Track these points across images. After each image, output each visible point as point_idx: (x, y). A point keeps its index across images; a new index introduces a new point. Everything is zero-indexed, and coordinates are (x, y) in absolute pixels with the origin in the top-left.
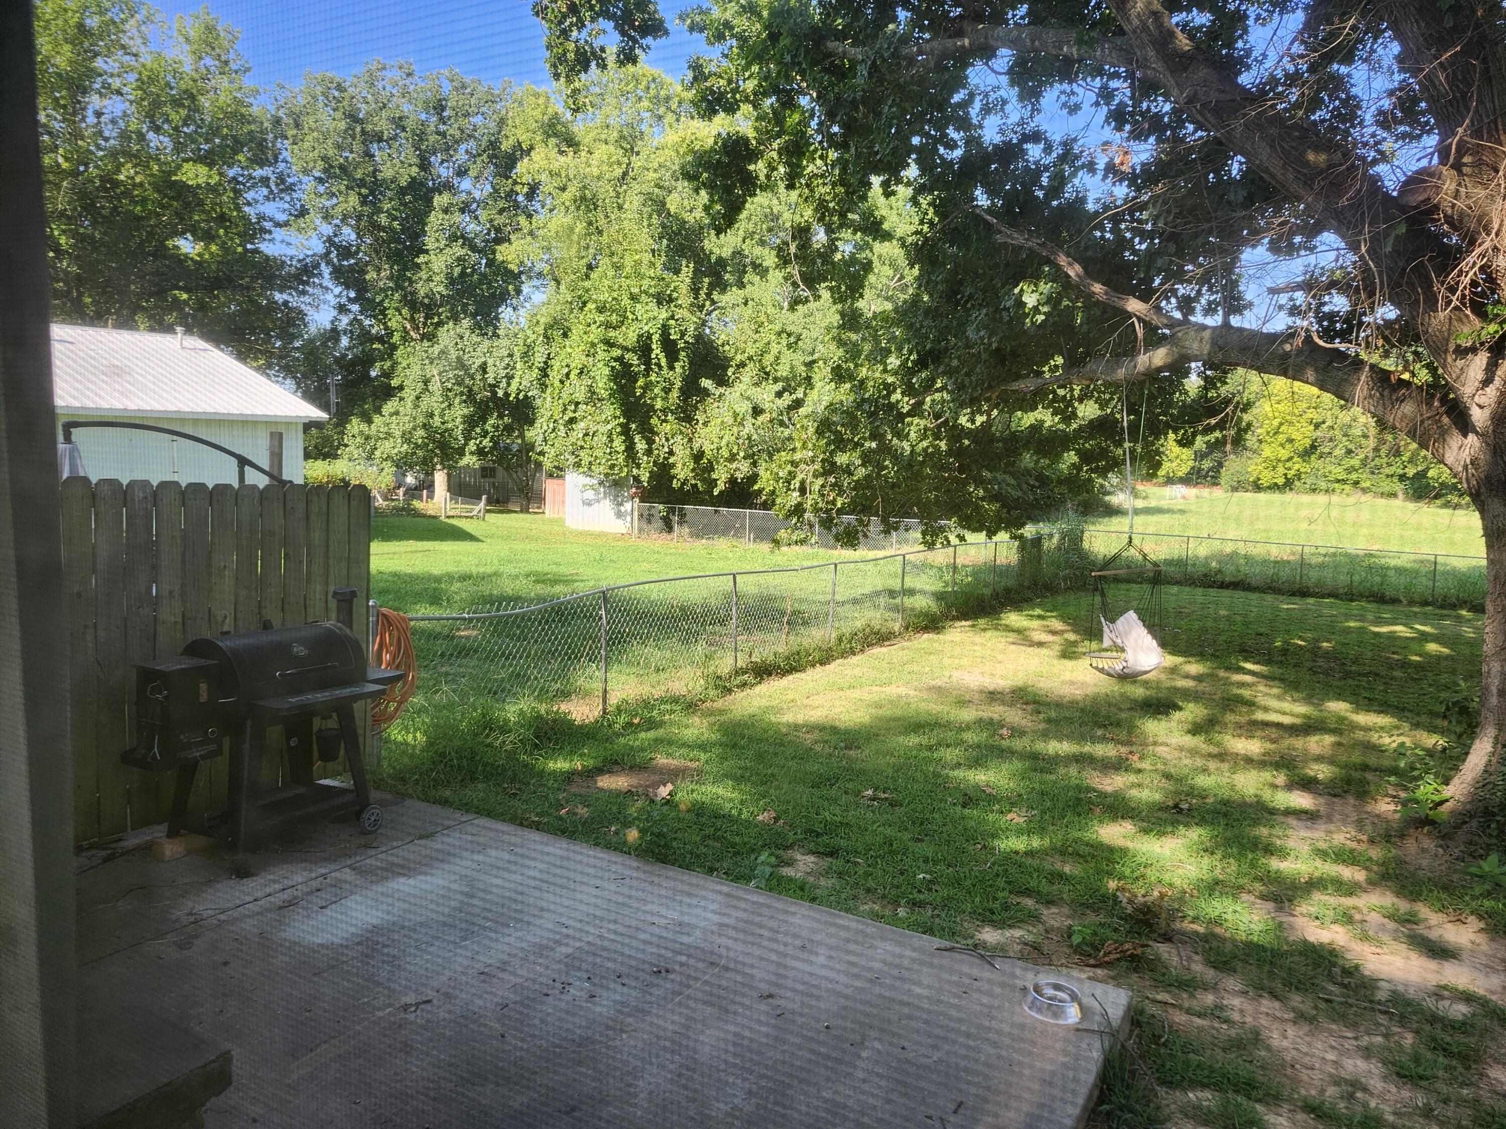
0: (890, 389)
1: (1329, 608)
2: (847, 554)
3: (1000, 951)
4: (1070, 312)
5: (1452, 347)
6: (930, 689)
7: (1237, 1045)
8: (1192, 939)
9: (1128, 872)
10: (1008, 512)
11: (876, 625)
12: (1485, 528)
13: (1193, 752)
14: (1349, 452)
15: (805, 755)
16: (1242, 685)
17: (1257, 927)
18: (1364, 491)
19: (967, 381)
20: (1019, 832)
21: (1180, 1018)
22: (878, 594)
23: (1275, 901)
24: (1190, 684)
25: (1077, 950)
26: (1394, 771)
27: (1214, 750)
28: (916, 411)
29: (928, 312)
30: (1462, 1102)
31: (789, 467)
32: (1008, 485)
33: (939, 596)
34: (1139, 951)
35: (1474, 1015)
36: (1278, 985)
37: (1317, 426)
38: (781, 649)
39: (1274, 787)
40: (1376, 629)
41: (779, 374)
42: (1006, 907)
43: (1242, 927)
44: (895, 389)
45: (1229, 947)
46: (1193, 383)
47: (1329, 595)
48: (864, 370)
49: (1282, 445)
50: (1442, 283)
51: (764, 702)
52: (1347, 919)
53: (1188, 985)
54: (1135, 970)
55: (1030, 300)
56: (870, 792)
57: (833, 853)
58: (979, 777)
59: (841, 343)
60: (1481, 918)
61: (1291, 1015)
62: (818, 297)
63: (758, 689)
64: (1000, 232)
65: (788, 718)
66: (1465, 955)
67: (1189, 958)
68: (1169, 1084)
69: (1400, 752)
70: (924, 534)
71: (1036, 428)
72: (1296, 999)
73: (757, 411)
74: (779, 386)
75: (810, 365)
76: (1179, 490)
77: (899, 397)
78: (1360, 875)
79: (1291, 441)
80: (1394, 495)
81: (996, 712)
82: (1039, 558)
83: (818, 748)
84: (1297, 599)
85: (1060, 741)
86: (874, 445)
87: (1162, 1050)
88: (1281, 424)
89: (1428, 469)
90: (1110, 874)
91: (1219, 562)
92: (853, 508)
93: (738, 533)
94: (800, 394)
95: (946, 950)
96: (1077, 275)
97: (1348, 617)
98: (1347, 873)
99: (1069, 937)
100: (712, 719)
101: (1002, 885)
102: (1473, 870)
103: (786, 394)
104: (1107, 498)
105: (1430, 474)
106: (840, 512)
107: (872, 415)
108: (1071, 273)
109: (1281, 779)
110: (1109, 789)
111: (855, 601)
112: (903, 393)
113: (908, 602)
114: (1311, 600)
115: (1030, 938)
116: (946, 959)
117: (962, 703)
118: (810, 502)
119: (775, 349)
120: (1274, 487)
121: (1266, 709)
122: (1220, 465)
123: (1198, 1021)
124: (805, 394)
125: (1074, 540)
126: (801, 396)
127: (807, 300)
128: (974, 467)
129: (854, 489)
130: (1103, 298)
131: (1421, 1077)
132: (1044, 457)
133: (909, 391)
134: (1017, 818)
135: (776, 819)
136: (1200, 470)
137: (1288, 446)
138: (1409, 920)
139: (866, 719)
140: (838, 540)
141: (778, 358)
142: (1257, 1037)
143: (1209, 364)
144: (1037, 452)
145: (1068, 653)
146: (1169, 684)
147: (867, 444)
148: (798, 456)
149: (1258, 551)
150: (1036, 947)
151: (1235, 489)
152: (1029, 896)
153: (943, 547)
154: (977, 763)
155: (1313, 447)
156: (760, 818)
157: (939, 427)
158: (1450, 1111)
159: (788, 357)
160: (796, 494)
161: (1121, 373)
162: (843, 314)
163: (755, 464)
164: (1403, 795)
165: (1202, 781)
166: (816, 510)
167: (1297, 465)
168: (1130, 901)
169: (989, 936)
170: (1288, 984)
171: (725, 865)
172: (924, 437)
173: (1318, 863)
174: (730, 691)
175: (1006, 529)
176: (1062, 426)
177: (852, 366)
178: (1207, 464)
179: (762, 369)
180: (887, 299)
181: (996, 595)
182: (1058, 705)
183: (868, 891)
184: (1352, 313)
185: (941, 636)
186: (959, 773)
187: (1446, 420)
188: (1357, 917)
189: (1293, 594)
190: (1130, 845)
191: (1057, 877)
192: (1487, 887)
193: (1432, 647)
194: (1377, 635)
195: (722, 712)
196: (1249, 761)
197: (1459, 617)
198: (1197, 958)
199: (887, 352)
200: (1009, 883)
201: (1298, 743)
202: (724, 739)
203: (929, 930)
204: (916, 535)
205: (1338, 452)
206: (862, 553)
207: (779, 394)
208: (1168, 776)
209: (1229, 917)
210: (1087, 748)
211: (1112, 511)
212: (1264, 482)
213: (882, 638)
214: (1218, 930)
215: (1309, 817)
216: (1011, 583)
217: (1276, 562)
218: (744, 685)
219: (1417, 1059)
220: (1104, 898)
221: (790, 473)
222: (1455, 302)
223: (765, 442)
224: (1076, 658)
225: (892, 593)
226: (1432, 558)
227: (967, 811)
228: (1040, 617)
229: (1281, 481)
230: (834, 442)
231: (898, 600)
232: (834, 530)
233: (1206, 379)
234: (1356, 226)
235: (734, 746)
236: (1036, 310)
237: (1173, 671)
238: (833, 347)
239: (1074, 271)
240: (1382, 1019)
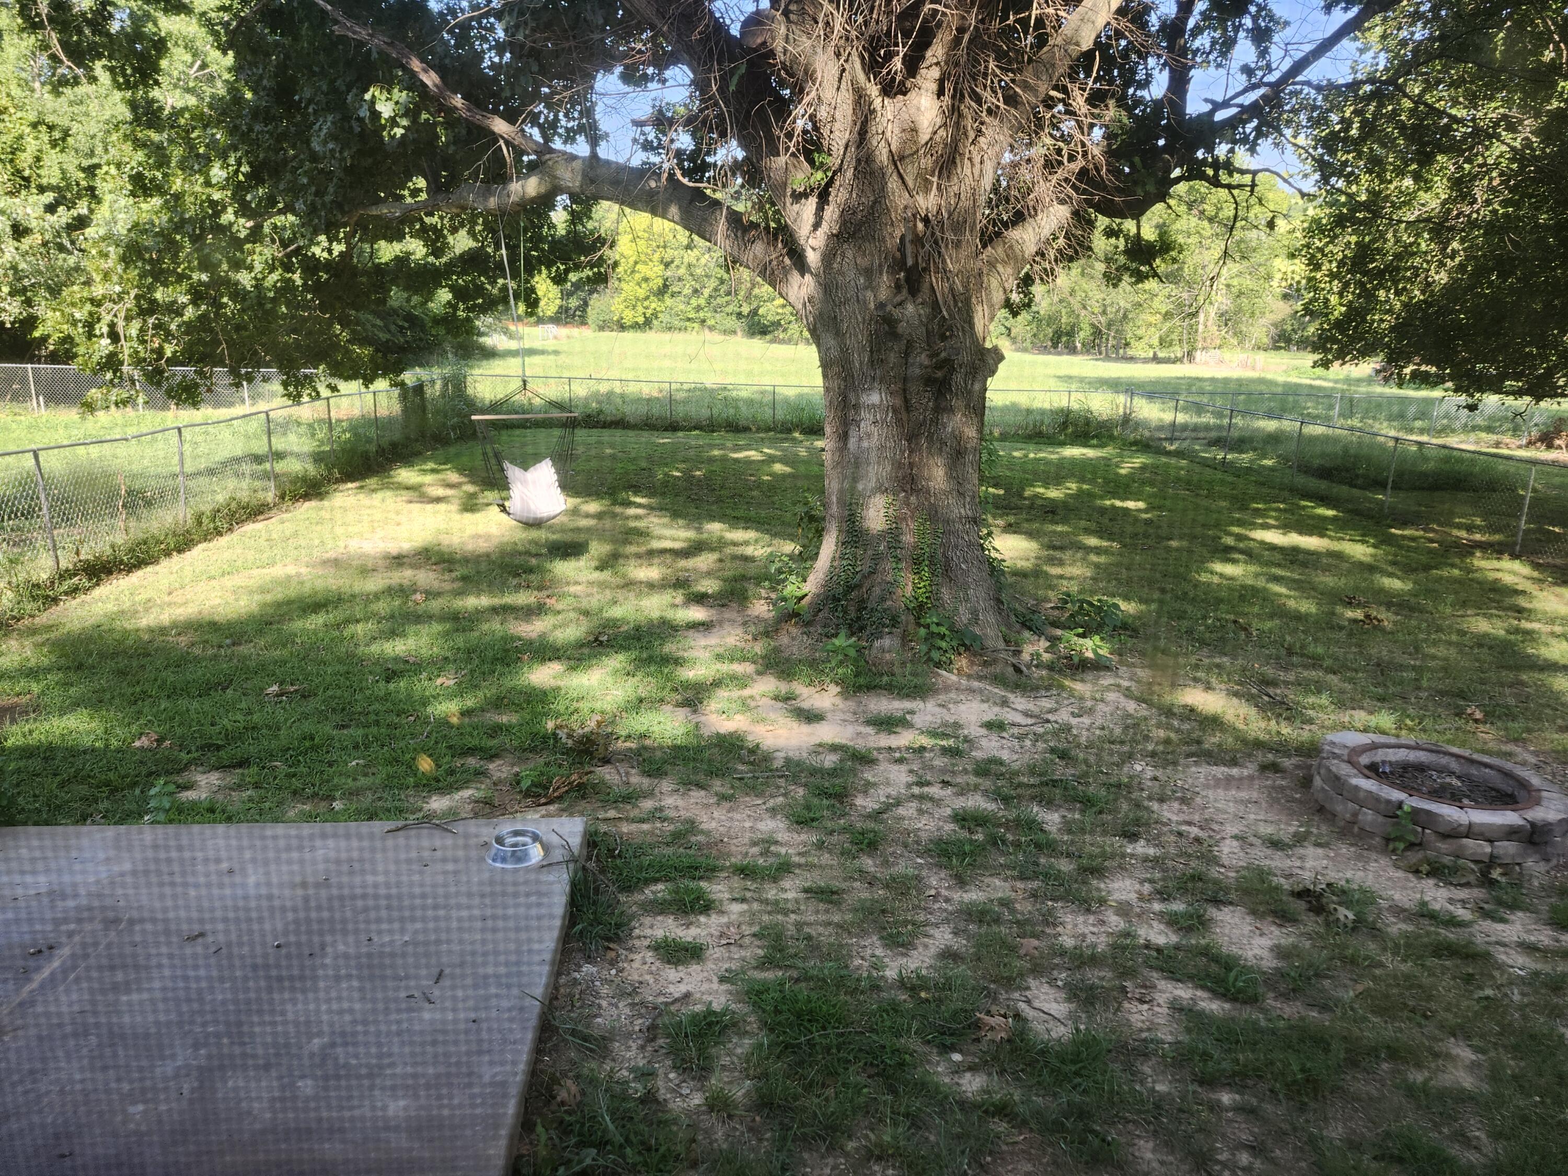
0: (217, 208)
1: (695, 438)
2: (186, 415)
3: (453, 815)
4: (430, 127)
5: (789, 192)
6: (325, 563)
7: (677, 837)
8: (628, 757)
9: (562, 710)
10: (385, 356)
11: (244, 496)
12: (821, 359)
13: (602, 585)
14: (696, 291)
15: (182, 661)
16: (637, 517)
17: (681, 731)
18: (711, 328)
19: (318, 201)
20: (451, 697)
21: (625, 828)
22: (237, 460)
23: (689, 705)
24: (591, 522)
25: (527, 794)
26: (767, 577)
27: (620, 581)
28: (255, 235)
29: (256, 113)
30: (844, 830)
31: (88, 307)
32: (374, 326)
33: (318, 458)
34: (585, 779)
35: (841, 761)
36: (701, 777)
37: (667, 265)
38: (120, 539)
39: (675, 606)
40: (735, 455)
41: (44, 181)
42: (451, 772)
43: (667, 735)
44: (224, 208)
45: (658, 754)
46: (559, 217)
47: (695, 428)
48: (179, 182)
49: (639, 284)
50: (782, 129)
51: (111, 607)
52: (745, 705)
53: (630, 798)
54: (583, 797)
55: (385, 109)
56: (275, 688)
57: (243, 763)
58: (398, 647)
59: (139, 144)
60: (837, 684)
61: (713, 800)
62: (93, 80)
63: (97, 592)
64: (336, 22)
65: (145, 621)
66: (829, 715)
67: (627, 774)
68: (628, 888)
69: (771, 559)
70: (285, 384)
71: (402, 261)
72: (717, 785)
73: (19, 231)
74: (49, 197)
75: (91, 171)
76: (552, 329)
77: (232, 218)
78: (748, 668)
79: (646, 280)
80: (735, 332)
81: (406, 575)
82: (423, 409)
83: (197, 651)
84: (667, 434)
85: (478, 596)
86: (204, 277)
87: (618, 861)
88: (636, 263)
89: (759, 307)
90: (546, 714)
91: (598, 402)
92: (188, 357)
93: (20, 397)
94: (82, 208)
95: (398, 830)
96: (436, 85)
97: (712, 446)
98: (738, 668)
99: (518, 783)
100: (39, 639)
101: (444, 751)
102: (829, 647)
103: (61, 209)
104: (482, 340)
105: (761, 311)
106: (172, 361)
107: (196, 239)
108: (429, 83)
109: (679, 599)
110: (534, 635)
111: (211, 472)
112: (236, 213)
113: (281, 467)
114: (680, 434)
115: (479, 795)
116: (401, 839)
117: (365, 571)
118: (127, 352)
119: (31, 145)
120: (636, 326)
121: (660, 538)
122: (586, 304)
123: (646, 827)
124: (91, 211)
125: (457, 384)
126: (85, 211)
127: (76, 82)
128: (338, 305)
129: (187, 333)
130: (464, 114)
131: (813, 820)
132: (416, 293)
133: (244, 210)
134: (447, 681)
135: (160, 741)
136: (567, 309)
137: (644, 285)
138: (788, 698)
139: (254, 608)
140: (171, 397)
141: (38, 159)
142: (692, 826)
143: (574, 198)
144: (406, 289)
145: (470, 506)
146: (572, 525)
147: (195, 276)
148: (98, 290)
149: (632, 389)
150: (487, 802)
151: (601, 328)
152: (472, 755)
153: (313, 399)
154: (393, 634)
155: (665, 286)
156: (137, 744)
157: (289, 256)
158: (835, 838)
159: (52, 158)
160: (106, 341)
161: (493, 202)
162: (133, 105)
163: (28, 303)
164: (773, 596)
165: (617, 612)
166: (138, 361)
167: (654, 304)
168: (569, 736)
169: (438, 803)
170: (710, 774)
171: (101, 806)
172: (272, 269)
173: (719, 666)
174: (55, 600)
175: (384, 376)
176: (431, 259)
177: (159, 175)
178: (574, 303)
179: (18, 172)
180: (188, 90)
181: (381, 451)
182: (466, 560)
183: (295, 793)
184: (697, 152)
185: (326, 503)
186: (375, 648)
187: (787, 261)
188: (753, 704)
189: (666, 430)
190: (560, 683)
191: (496, 730)
192: (840, 657)
193: (778, 468)
194: (737, 461)
195: (49, 628)
196: (651, 586)
197: (794, 439)
198: (633, 771)
199: (207, 161)
200: (450, 747)
201: (691, 563)
202: (63, 661)
203: (372, 816)
204: (276, 386)
205: (687, 291)
206: (206, 412)
207: (51, 209)
208: (586, 613)
209: (656, 728)
210: (509, 599)
211: (490, 354)
212: (627, 321)
213: (256, 511)
214: (648, 742)
215: (704, 627)
216: (397, 436)
217: (649, 400)
218: (74, 591)
219: (808, 808)
220: (545, 738)
221: (91, 314)
222: (792, 149)
223: (40, 273)
224: (478, 510)
225: (258, 459)
226: (771, 389)
227: (392, 686)
228: (433, 471)
229: (641, 320)
230: (152, 273)
231: (268, 466)
232: (165, 385)
233: (572, 213)
234: (705, 63)
235: (80, 667)
236: (393, 122)
237: (575, 512)
238: (128, 147)
239: (430, 79)
240: (782, 782)
